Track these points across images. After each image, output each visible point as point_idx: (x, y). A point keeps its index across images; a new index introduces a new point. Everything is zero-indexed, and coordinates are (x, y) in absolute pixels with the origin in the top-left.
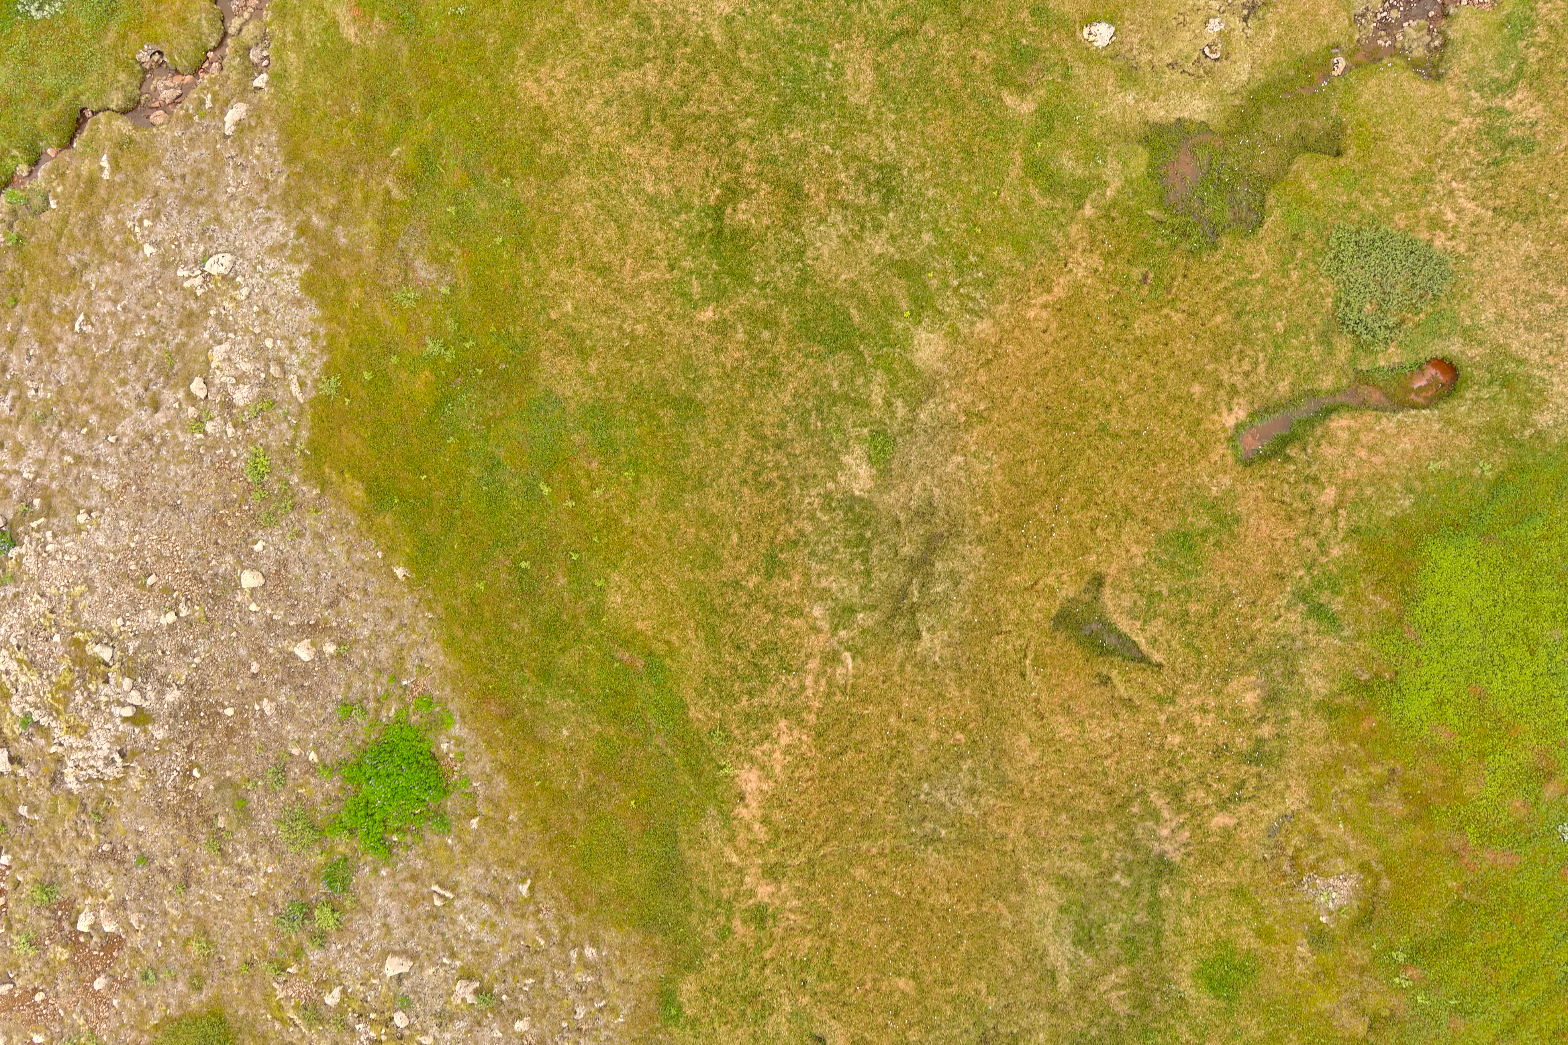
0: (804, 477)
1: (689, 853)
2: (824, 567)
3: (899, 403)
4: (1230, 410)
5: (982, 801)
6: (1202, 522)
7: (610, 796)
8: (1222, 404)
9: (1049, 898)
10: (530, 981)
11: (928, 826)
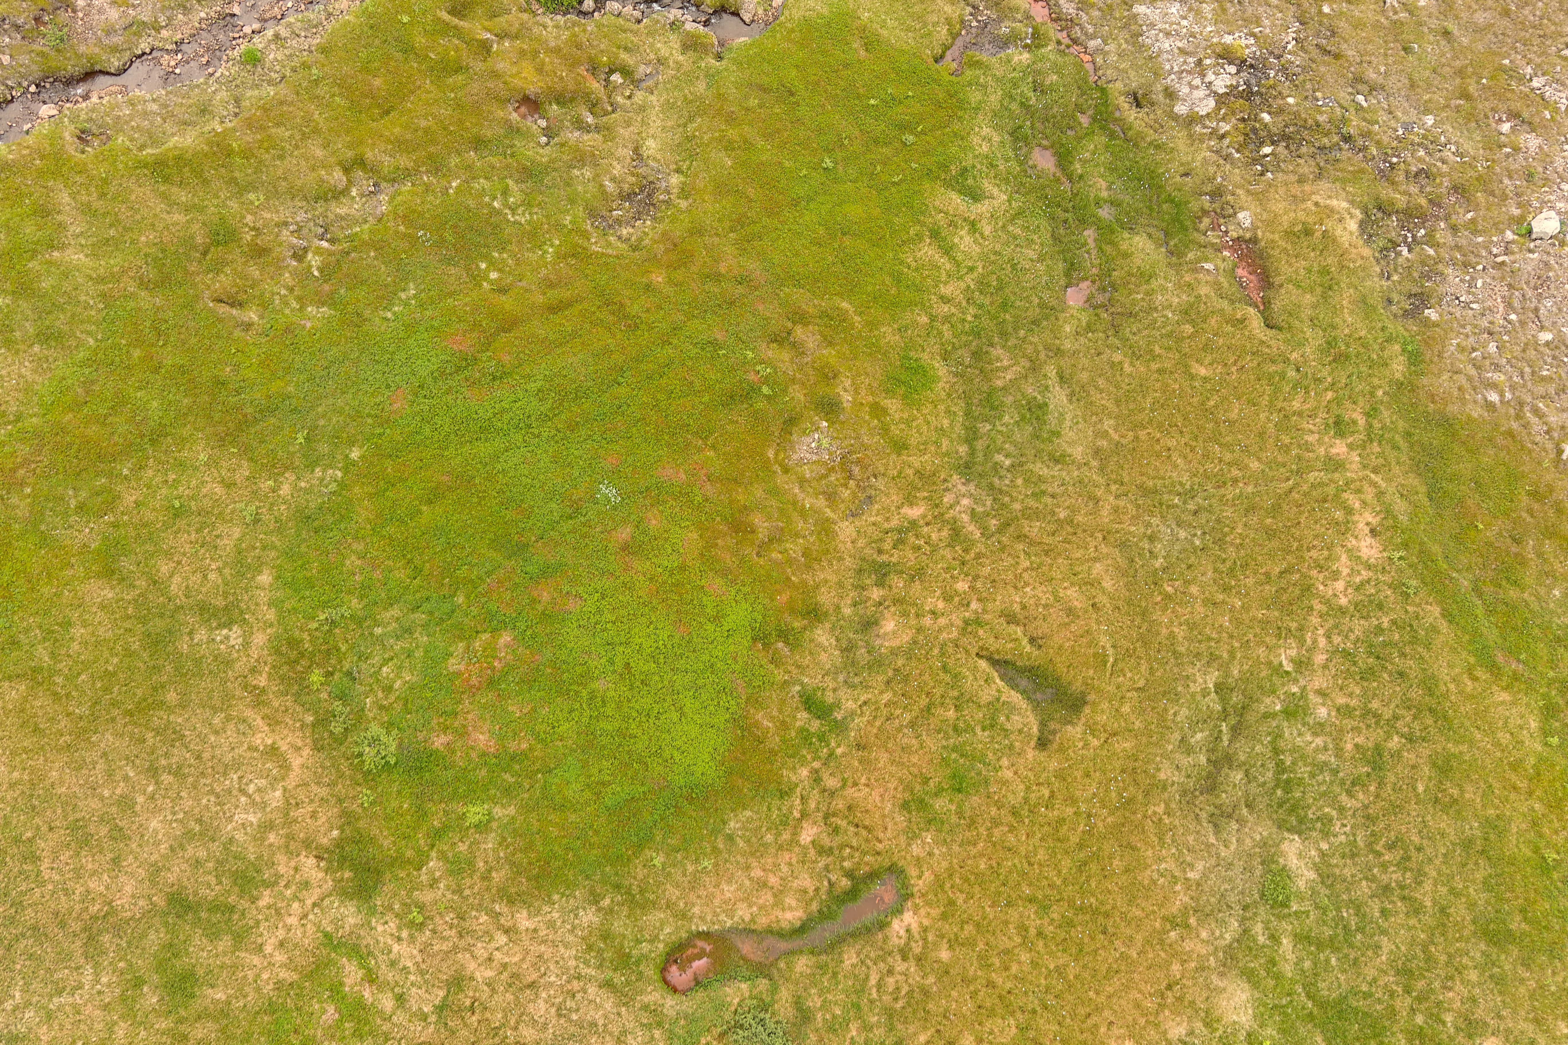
0: (1353, 856)
1: (1416, 482)
2: (1322, 757)
3: (1261, 939)
4: (908, 931)
5: (1142, 530)
6: (940, 804)
7: (1500, 534)
8: (917, 937)
9: (1071, 444)
10: (1545, 373)
11: (1191, 506)
